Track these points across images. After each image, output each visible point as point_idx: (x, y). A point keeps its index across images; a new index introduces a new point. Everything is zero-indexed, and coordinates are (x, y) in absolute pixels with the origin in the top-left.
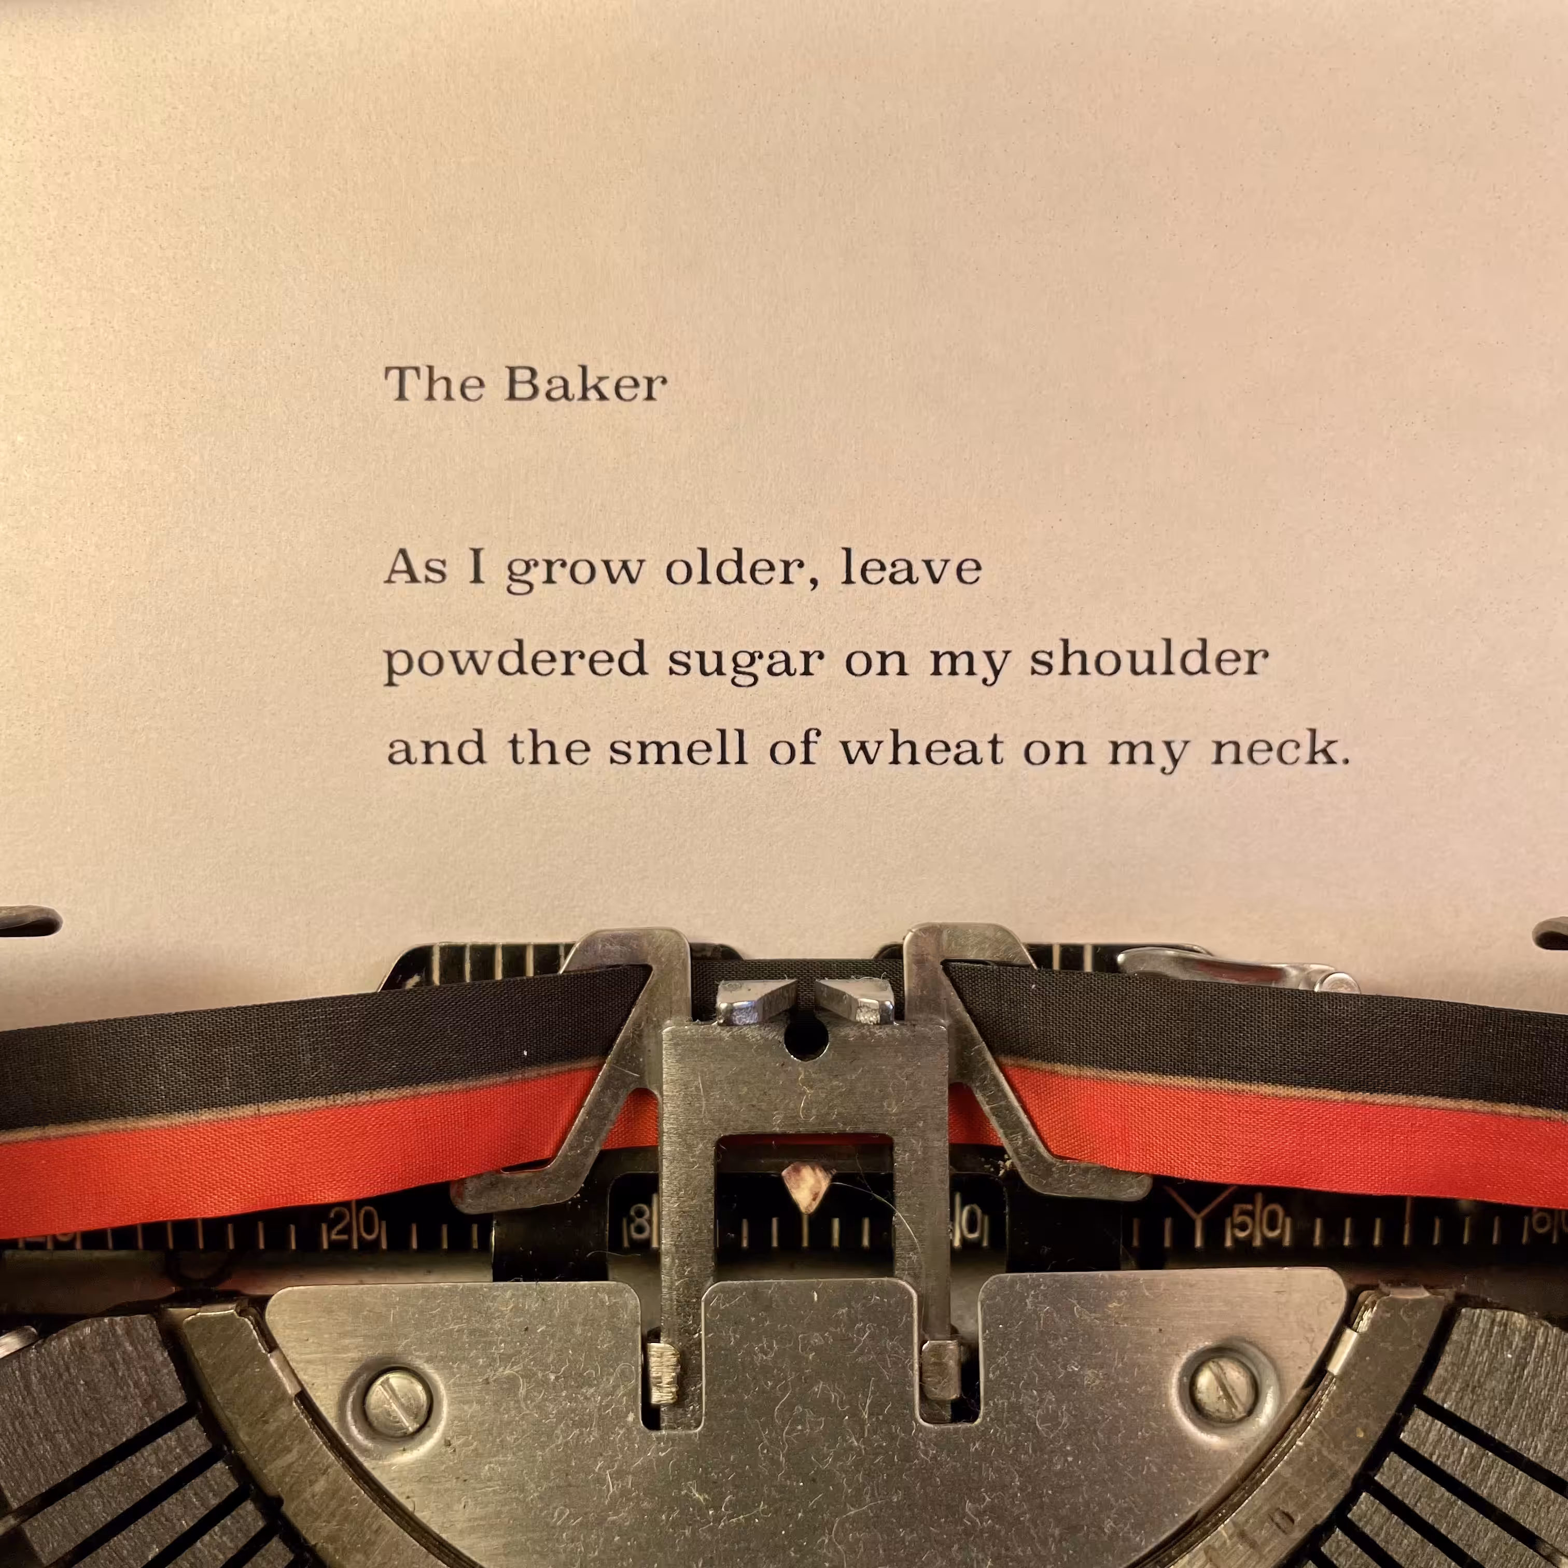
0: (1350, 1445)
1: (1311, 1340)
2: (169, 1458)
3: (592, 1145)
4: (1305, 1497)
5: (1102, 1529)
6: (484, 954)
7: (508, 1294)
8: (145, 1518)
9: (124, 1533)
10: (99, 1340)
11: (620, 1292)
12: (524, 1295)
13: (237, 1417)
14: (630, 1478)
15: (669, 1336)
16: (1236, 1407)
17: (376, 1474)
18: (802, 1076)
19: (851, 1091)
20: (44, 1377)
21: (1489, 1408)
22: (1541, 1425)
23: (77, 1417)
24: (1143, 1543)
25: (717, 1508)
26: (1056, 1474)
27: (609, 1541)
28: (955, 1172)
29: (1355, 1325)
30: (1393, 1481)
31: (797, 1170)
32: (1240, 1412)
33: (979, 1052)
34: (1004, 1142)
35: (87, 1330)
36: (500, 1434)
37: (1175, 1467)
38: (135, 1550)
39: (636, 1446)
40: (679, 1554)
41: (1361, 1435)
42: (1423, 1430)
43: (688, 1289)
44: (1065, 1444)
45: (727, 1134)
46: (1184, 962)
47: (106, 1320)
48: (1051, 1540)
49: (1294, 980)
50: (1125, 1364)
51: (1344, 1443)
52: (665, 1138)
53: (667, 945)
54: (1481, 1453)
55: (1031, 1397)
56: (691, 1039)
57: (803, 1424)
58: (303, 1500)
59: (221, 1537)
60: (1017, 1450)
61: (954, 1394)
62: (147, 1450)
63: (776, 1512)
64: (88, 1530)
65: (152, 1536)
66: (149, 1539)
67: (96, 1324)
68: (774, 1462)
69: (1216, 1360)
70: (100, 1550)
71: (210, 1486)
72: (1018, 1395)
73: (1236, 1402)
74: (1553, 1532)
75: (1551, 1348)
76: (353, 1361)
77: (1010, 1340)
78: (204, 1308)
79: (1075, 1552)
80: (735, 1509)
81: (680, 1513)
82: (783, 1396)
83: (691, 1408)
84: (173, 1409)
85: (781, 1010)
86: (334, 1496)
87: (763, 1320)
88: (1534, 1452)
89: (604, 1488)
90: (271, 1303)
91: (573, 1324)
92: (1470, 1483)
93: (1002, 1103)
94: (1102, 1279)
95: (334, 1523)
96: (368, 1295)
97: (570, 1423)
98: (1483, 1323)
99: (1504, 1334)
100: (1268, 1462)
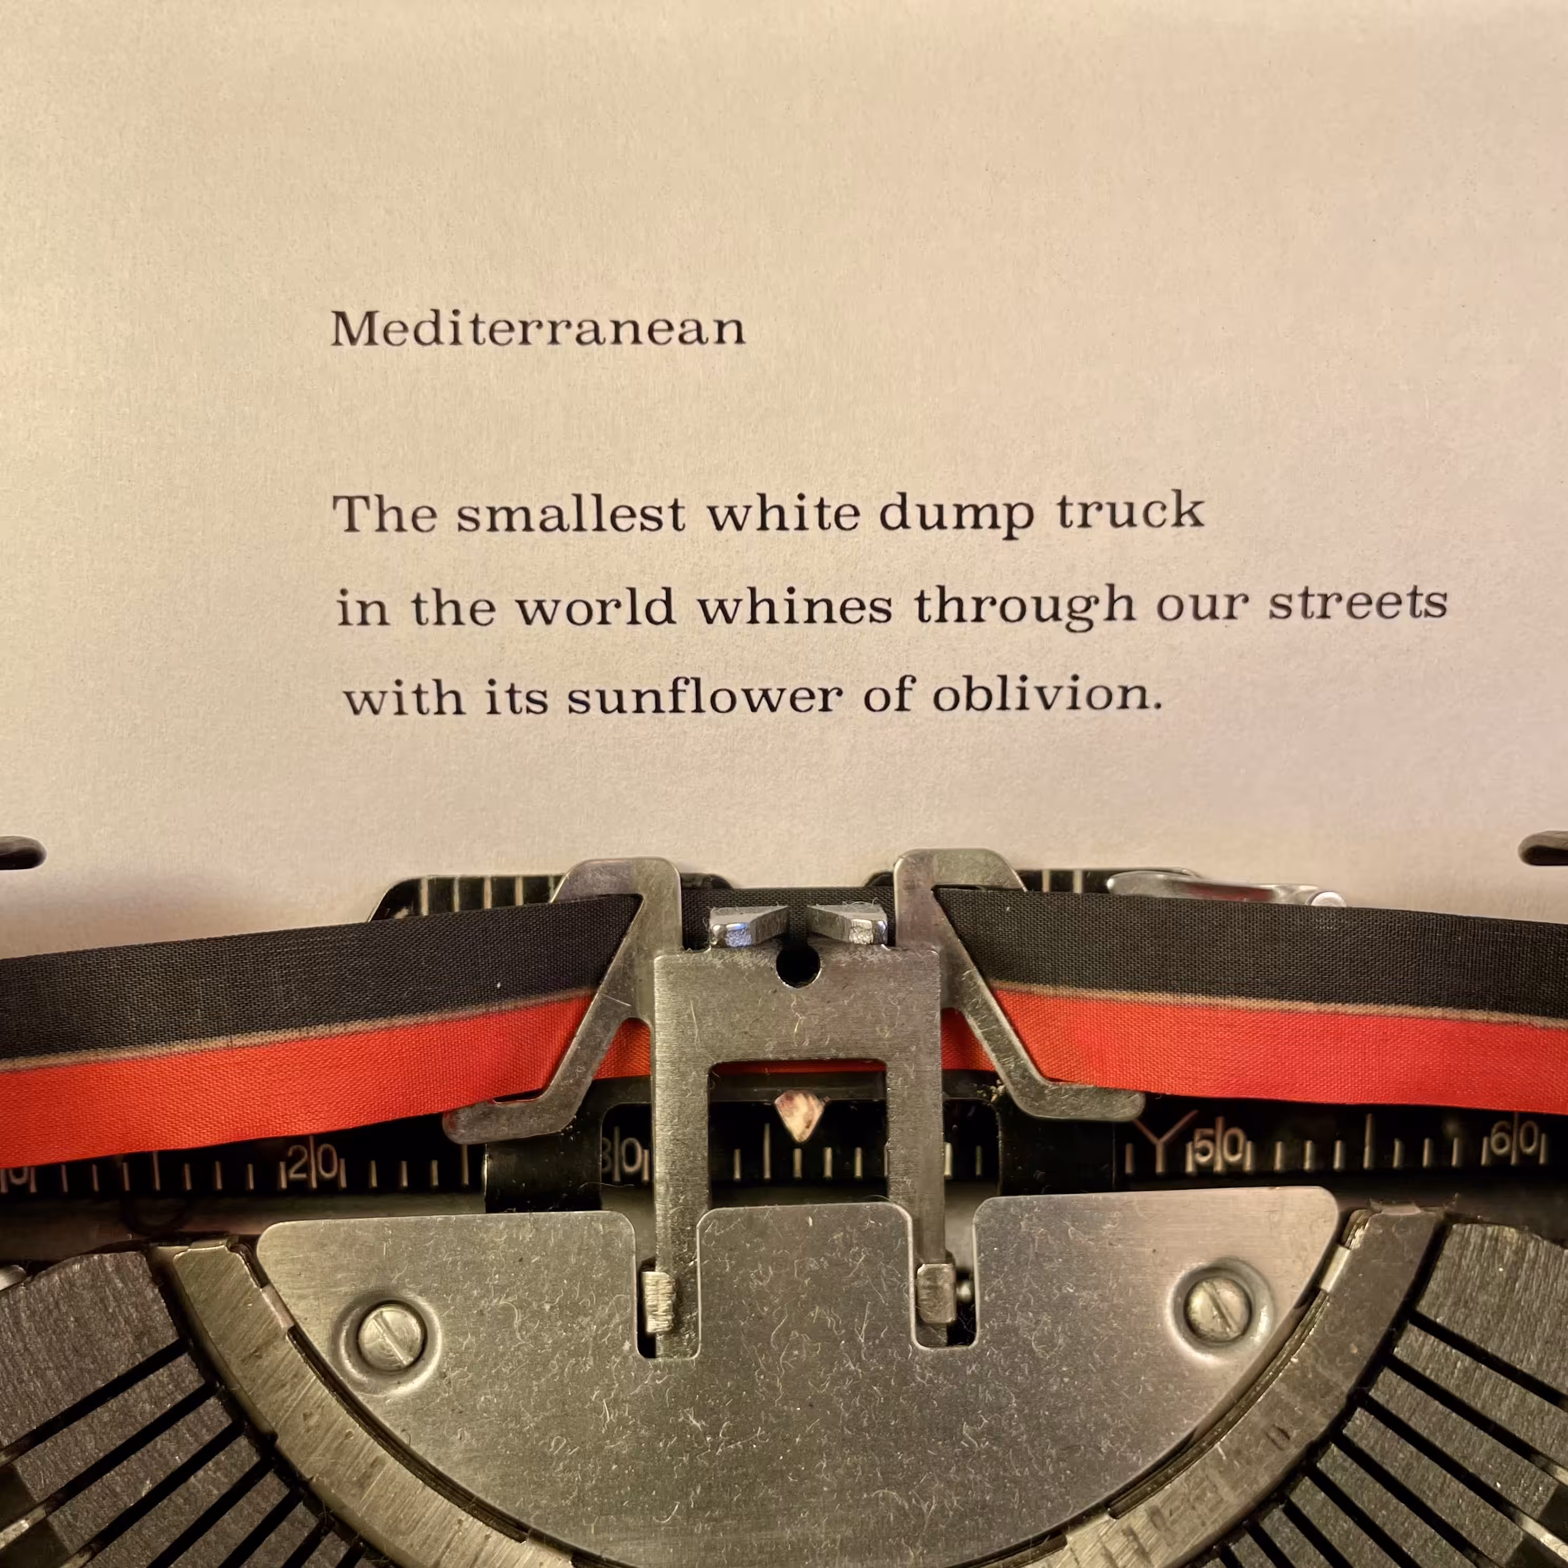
0: (1345, 1361)
1: (1304, 1258)
2: (161, 1394)
3: (586, 1072)
4: (1300, 1413)
5: (1099, 1449)
6: (473, 887)
7: (502, 1226)
8: (139, 1454)
9: (117, 1469)
10: (89, 1277)
11: (615, 1221)
12: (519, 1226)
13: (229, 1352)
14: (627, 1407)
15: (663, 1264)
16: (1230, 1326)
17: (370, 1408)
18: (794, 1003)
19: (844, 1015)
20: (33, 1313)
21: (1481, 1319)
22: (1533, 1336)
23: (68, 1353)
24: (1140, 1462)
26: (1052, 1395)
27: (606, 1469)
29: (1347, 1244)
30: (1387, 1396)
31: (790, 1098)
32: (1233, 1332)
33: (971, 977)
34: (997, 1067)
35: (77, 1267)
37: (1171, 1387)
38: (128, 1485)
39: (633, 1374)
40: (677, 1480)
41: (1355, 1351)
42: (1416, 1345)
43: (683, 1217)
44: (1061, 1366)
45: (720, 1061)
46: (1173, 884)
47: (96, 1257)
48: (1048, 1461)
49: (1282, 898)
50: (1119, 1284)
51: (1338, 1359)
52: (658, 1067)
53: (657, 874)
54: (1474, 1366)
55: (1027, 1319)
56: (683, 966)
57: (800, 1349)
58: (298, 1434)
59: (215, 1472)
60: (1015, 1370)
61: (949, 1318)
62: (139, 1387)
63: (774, 1437)
64: (79, 1467)
65: (146, 1472)
66: (142, 1475)
67: (85, 1261)
68: (771, 1388)
69: (1210, 1280)
70: (93, 1488)
71: (203, 1422)
72: (1014, 1316)
73: (1231, 1322)
74: (1549, 1441)
75: (1542, 1261)
76: (346, 1294)
77: (1005, 1263)
78: (194, 1244)
79: (1072, 1471)
80: (733, 1435)
81: (678, 1441)
82: (779, 1321)
83: (687, 1336)
84: (165, 1346)
85: (774, 935)
86: (328, 1430)
87: (758, 1246)
88: (1527, 1363)
89: (601, 1416)
90: (261, 1239)
91: (568, 1253)
92: (1464, 1396)
93: (994, 1027)
94: (1096, 1200)
95: (328, 1456)
96: (360, 1229)
97: (566, 1353)
98: (1475, 1238)
99: (1495, 1250)
100: (1263, 1380)
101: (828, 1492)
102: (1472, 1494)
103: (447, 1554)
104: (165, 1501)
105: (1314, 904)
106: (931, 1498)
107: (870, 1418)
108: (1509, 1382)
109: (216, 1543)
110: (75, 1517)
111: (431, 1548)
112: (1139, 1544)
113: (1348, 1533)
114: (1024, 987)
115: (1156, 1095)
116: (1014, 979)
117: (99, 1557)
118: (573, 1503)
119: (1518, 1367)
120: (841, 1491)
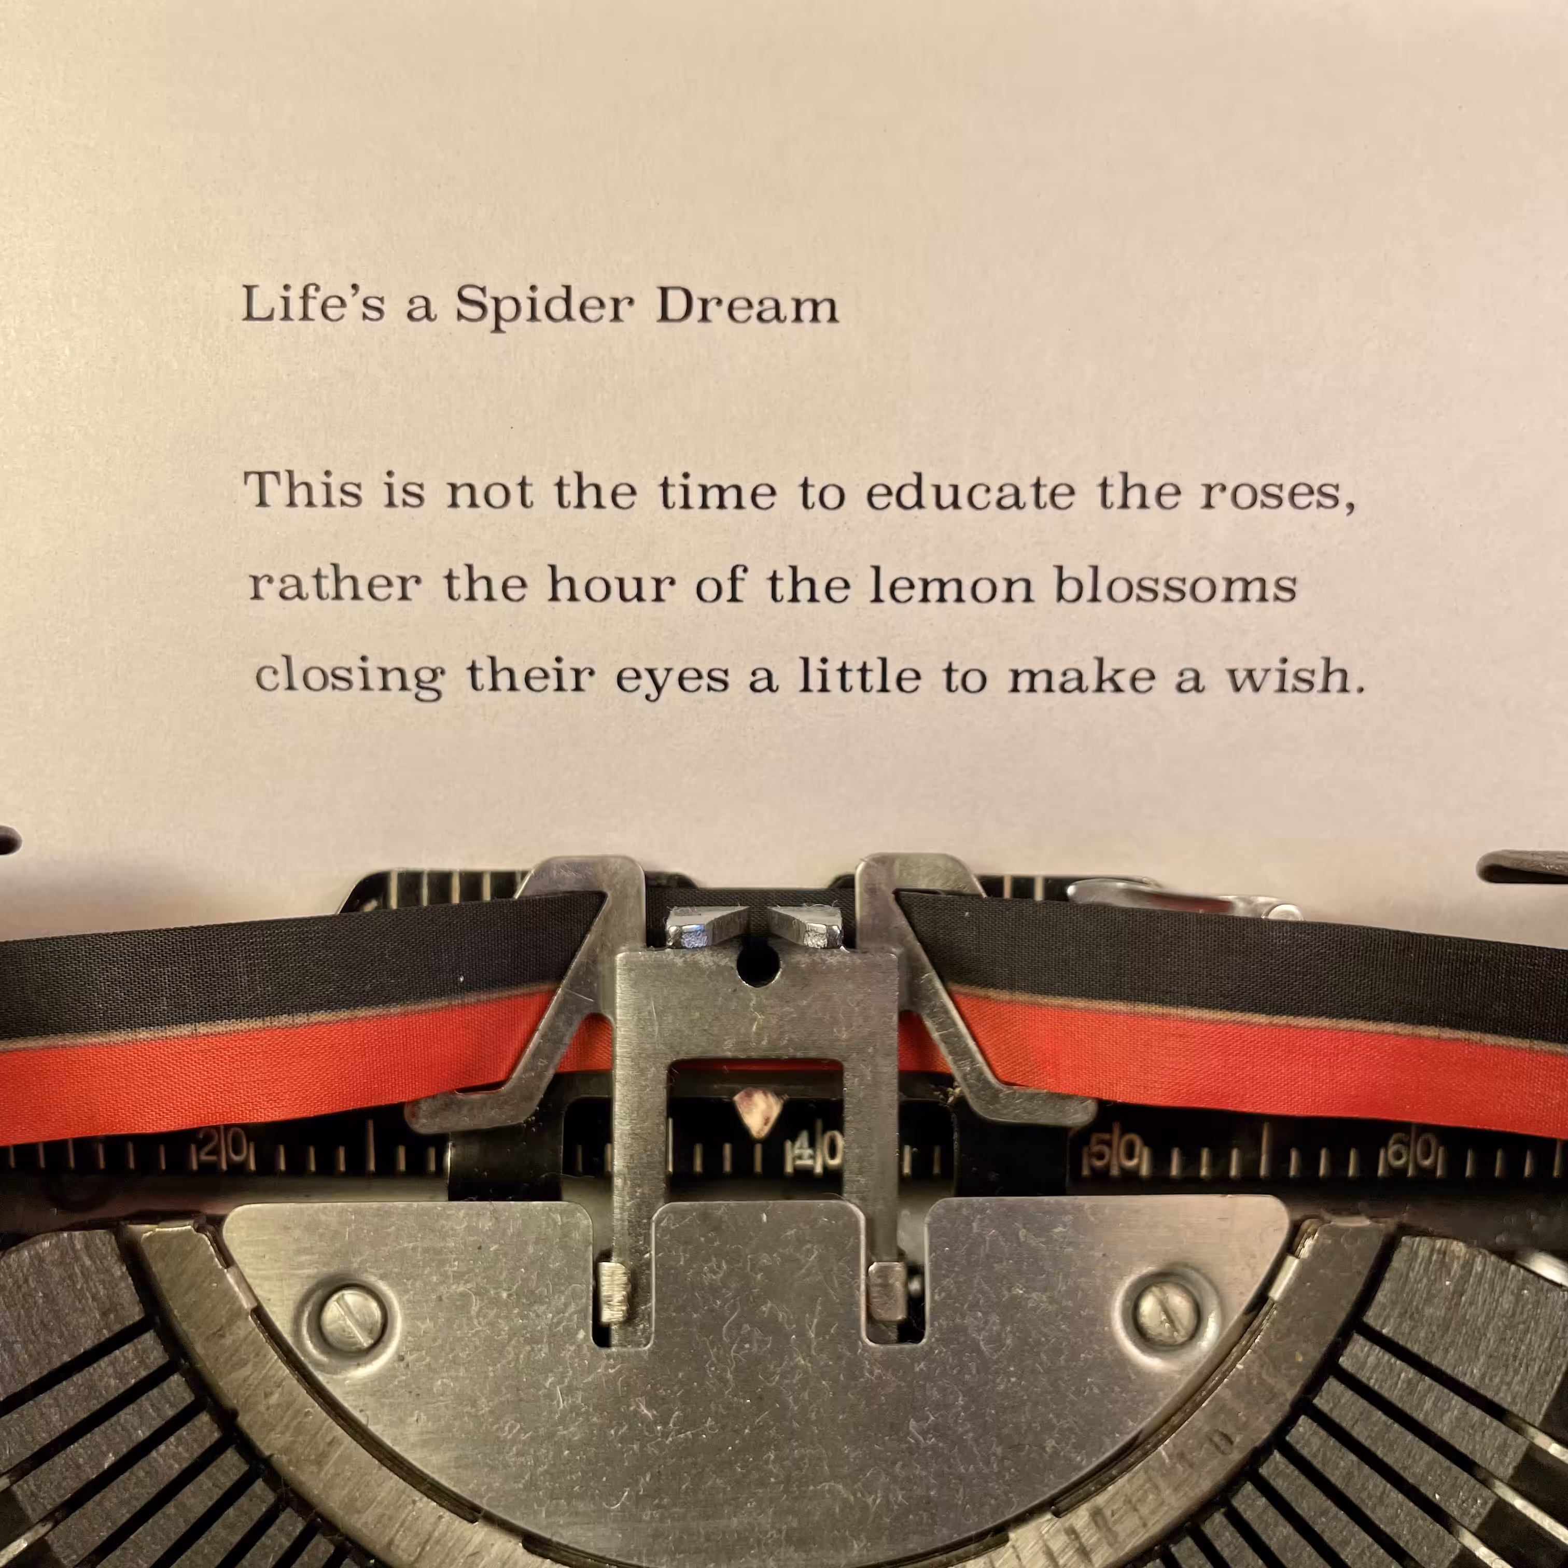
0: (1290, 1368)
1: (1253, 1266)
2: (126, 1370)
3: (546, 1068)
4: (1244, 1418)
5: (1044, 1449)
6: (441, 881)
7: (462, 1213)
8: (102, 1427)
9: (81, 1441)
10: (58, 1253)
11: (572, 1214)
12: (478, 1215)
13: (193, 1330)
14: (580, 1394)
15: (619, 1255)
16: (1177, 1331)
17: (330, 1388)
18: (754, 1002)
19: (801, 1017)
21: (1427, 1333)
22: (1477, 1352)
23: (35, 1327)
24: (1084, 1462)
25: (665, 1424)
26: (999, 1394)
27: (558, 1454)
28: (904, 1098)
29: (1297, 1253)
30: (1331, 1405)
31: (749, 1095)
32: (1180, 1337)
33: (930, 981)
34: (953, 1069)
35: (46, 1244)
36: (452, 1350)
37: (1117, 1389)
38: (91, 1458)
39: (587, 1362)
40: (627, 1467)
41: (1300, 1359)
42: (1362, 1355)
43: (639, 1210)
44: (1009, 1365)
45: (679, 1058)
46: (1132, 893)
47: (65, 1235)
48: (993, 1458)
49: (1241, 910)
50: (1068, 1287)
51: (1283, 1367)
52: (618, 1062)
53: (622, 872)
54: (1417, 1378)
55: (976, 1318)
56: (645, 963)
57: (750, 1343)
58: (259, 1412)
59: (177, 1447)
60: (962, 1368)
61: (900, 1315)
62: (104, 1362)
63: (723, 1427)
64: (44, 1438)
65: (109, 1445)
66: (104, 1448)
67: (55, 1239)
68: (722, 1379)
69: (1159, 1285)
70: (56, 1459)
71: (166, 1397)
72: (963, 1317)
73: (1179, 1327)
74: (1489, 1455)
75: (1488, 1276)
76: (309, 1277)
77: (956, 1263)
78: (162, 1224)
79: (1016, 1469)
80: (683, 1424)
81: (629, 1429)
82: (732, 1314)
83: (642, 1326)
84: (131, 1322)
85: (732, 935)
86: (288, 1408)
87: (712, 1241)
88: (1471, 1377)
89: (555, 1402)
90: (228, 1220)
91: (526, 1243)
92: (1406, 1407)
93: (951, 1030)
94: (1048, 1203)
95: (288, 1435)
96: (324, 1213)
97: (522, 1339)
98: (1423, 1251)
99: (1442, 1261)
100: (1211, 1384)
101: (775, 1483)
102: (1411, 1504)
103: (401, 1533)
104: (127, 1474)
105: (1272, 916)
106: (876, 1492)
107: (818, 1412)
108: (1452, 1394)
109: (175, 1515)
110: (39, 1488)
111: (385, 1527)
112: (1081, 1544)
113: (1287, 1538)
114: (981, 992)
115: (1107, 1102)
116: (971, 983)
117: (61, 1527)
118: (527, 1488)
119: (1461, 1380)
120: (788, 1481)
